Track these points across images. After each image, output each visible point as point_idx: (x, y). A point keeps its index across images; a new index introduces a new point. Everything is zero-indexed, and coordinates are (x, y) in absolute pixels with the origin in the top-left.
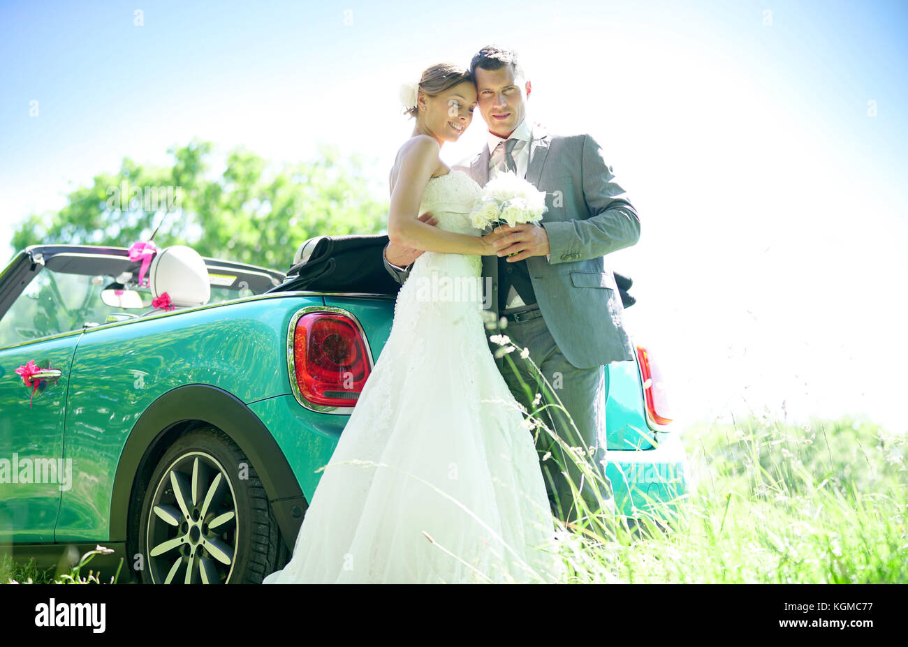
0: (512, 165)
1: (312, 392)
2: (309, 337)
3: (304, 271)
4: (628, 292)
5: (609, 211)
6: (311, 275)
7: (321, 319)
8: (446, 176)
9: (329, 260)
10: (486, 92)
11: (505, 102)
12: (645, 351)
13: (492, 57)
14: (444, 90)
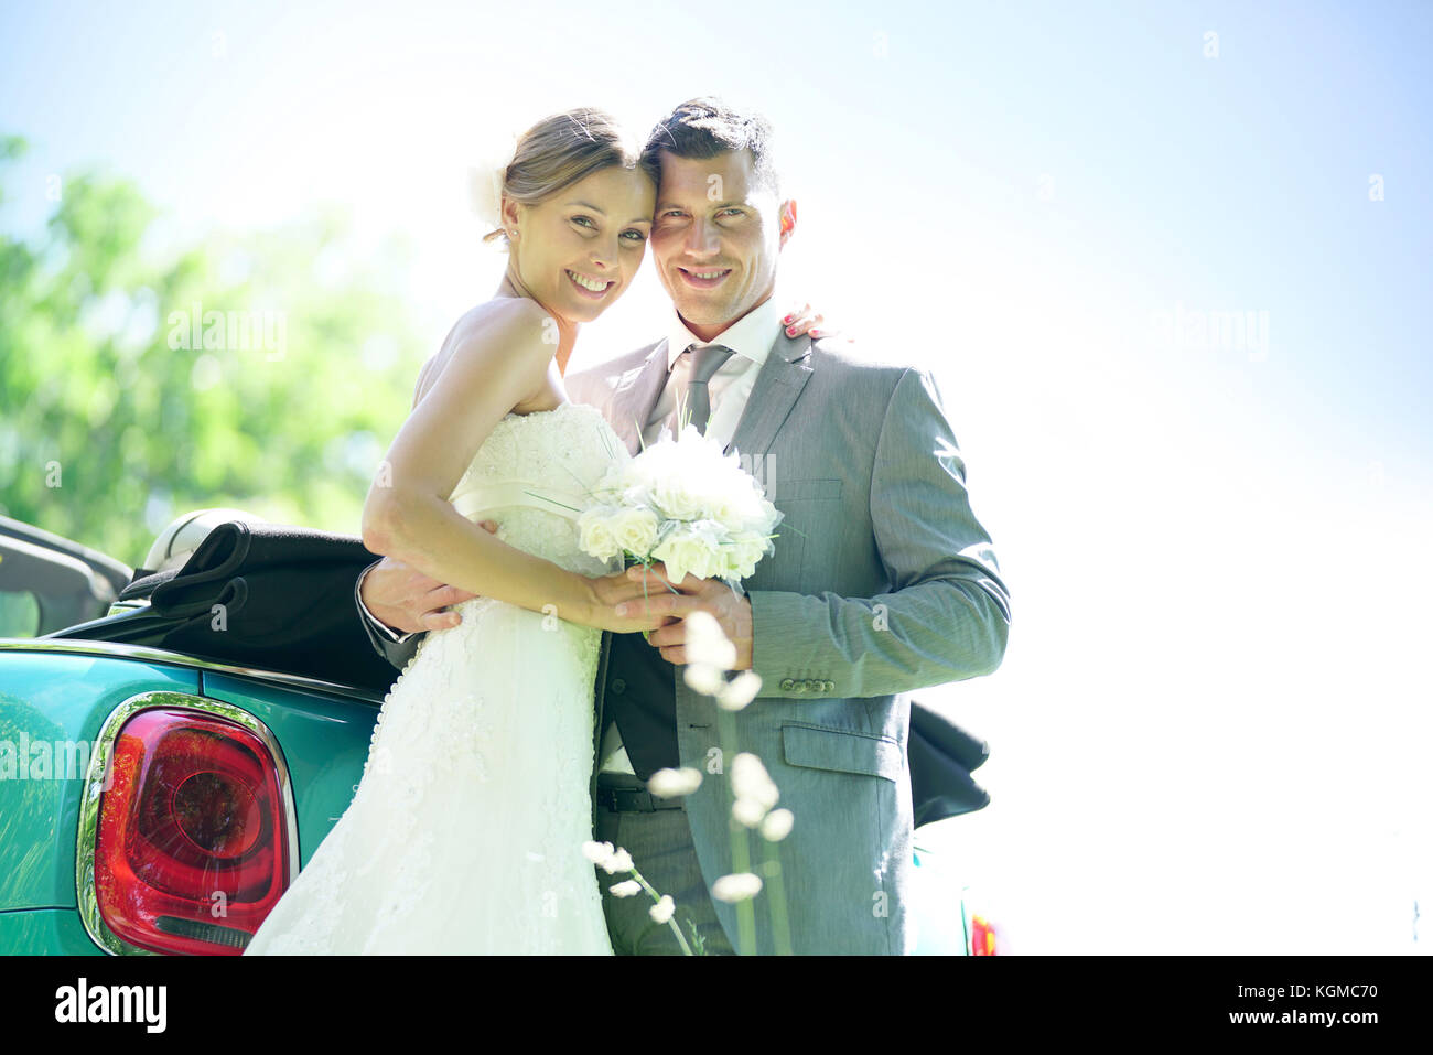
0: (700, 416)
1: (129, 911)
2: (147, 764)
3: (168, 596)
4: (974, 775)
5: (928, 587)
6: (181, 609)
7: (187, 729)
8: (546, 415)
9: (233, 582)
10: (673, 214)
11: (715, 243)
12: (993, 932)
13: (697, 124)
14: (554, 190)
